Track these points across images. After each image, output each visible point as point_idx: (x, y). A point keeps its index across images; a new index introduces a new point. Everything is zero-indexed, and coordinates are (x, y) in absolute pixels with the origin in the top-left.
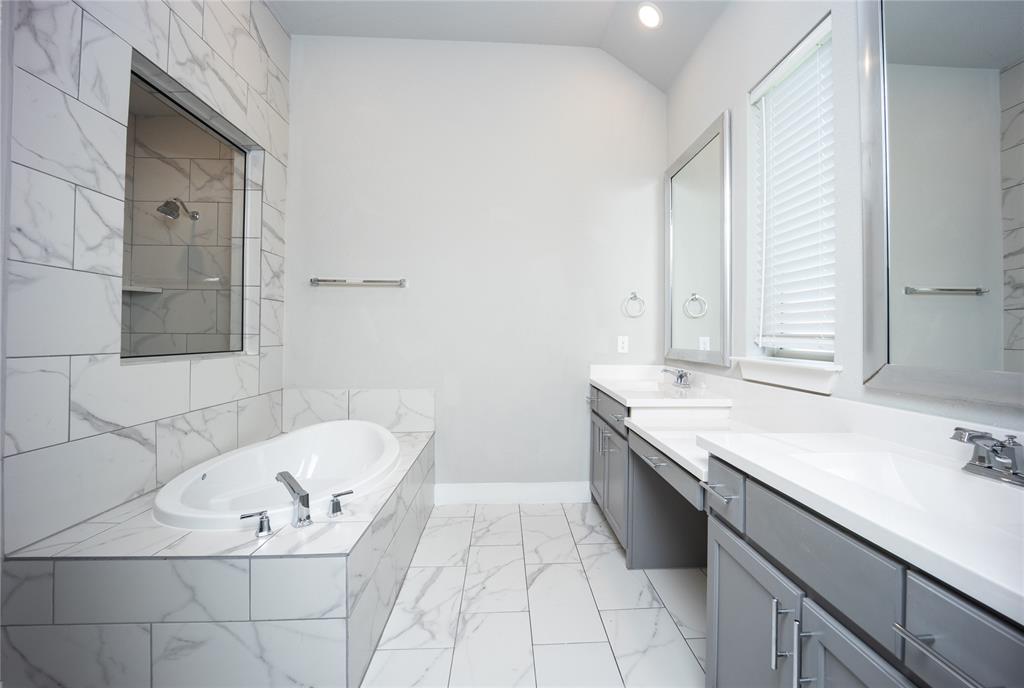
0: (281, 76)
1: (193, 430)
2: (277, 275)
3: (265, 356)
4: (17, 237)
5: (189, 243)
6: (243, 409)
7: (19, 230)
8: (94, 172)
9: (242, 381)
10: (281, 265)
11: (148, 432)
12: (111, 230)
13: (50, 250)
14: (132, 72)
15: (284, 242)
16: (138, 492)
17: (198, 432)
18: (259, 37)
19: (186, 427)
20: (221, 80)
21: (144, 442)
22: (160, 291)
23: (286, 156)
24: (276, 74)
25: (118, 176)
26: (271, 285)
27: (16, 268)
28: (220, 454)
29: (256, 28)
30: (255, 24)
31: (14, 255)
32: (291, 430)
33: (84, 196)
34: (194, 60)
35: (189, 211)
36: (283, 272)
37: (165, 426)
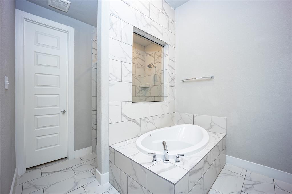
0: (172, 22)
1: (150, 122)
2: (173, 79)
3: (170, 102)
4: (111, 75)
5: (154, 74)
6: (164, 117)
7: (111, 74)
8: (125, 58)
9: (163, 109)
10: (174, 77)
11: (139, 121)
12: (130, 72)
13: (117, 78)
14: (133, 32)
15: (175, 70)
16: (136, 136)
17: (151, 122)
18: (165, 12)
19: (148, 121)
20: (155, 28)
21: (138, 124)
22: (149, 86)
23: (175, 44)
24: (171, 22)
25: (131, 58)
26: (171, 82)
27: (111, 82)
28: (157, 129)
29: (164, 10)
30: (164, 9)
31: (110, 79)
32: (177, 125)
33: (124, 64)
34: (148, 24)
35: (154, 66)
36: (175, 78)
37: (143, 120)
